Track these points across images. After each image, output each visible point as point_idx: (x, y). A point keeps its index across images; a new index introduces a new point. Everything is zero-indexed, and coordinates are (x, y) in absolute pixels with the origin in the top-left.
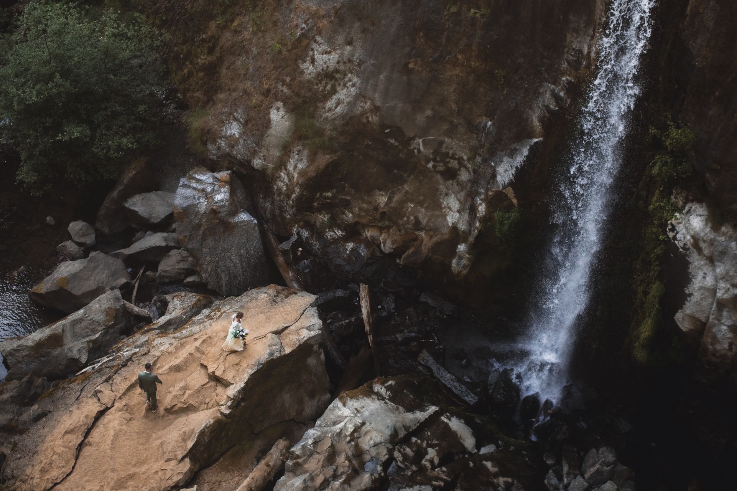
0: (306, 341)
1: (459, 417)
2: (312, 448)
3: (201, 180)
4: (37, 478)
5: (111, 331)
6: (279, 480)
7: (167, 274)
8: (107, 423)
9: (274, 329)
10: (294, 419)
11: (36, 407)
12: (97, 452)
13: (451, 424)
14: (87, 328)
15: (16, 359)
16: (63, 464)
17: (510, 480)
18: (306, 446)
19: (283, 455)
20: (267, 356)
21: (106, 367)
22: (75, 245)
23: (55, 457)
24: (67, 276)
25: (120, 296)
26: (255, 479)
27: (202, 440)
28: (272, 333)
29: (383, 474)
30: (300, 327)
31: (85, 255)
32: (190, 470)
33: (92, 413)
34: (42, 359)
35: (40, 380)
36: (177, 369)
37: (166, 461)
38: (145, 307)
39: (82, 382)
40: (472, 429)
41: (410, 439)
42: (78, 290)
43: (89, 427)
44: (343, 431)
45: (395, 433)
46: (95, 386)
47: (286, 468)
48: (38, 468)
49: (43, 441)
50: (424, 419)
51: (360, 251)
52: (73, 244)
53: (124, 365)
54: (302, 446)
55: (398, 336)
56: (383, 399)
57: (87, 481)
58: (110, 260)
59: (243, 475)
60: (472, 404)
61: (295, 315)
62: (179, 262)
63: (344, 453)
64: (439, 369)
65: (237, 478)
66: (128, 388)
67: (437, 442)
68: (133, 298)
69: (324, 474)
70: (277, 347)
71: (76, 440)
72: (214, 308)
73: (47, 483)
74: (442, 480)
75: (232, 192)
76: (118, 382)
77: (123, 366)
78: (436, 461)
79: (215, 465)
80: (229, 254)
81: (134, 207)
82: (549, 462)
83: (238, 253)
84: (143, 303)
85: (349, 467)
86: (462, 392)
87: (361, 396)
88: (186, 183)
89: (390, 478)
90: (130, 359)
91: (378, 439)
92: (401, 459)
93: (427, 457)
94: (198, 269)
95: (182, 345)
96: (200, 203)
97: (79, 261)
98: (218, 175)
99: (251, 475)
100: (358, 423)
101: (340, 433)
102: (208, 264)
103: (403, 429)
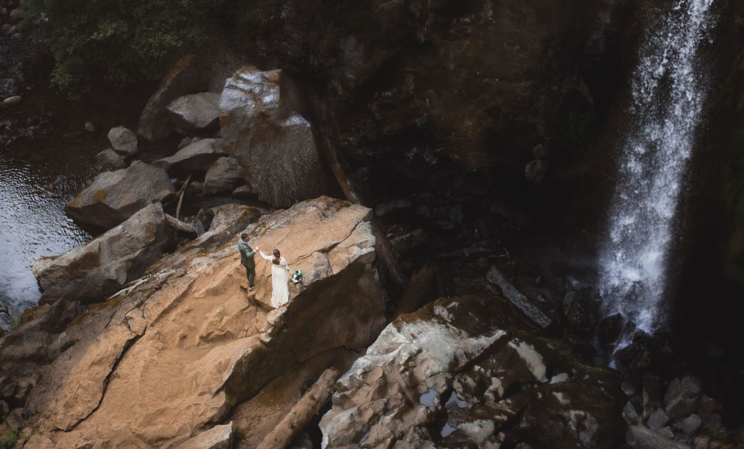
0: (357, 259)
1: (529, 342)
2: (361, 379)
3: (249, 81)
4: (61, 414)
5: (152, 248)
6: (325, 415)
7: (215, 185)
8: (137, 354)
9: (321, 248)
10: (344, 346)
11: (64, 334)
12: (126, 385)
13: (519, 350)
14: (126, 246)
15: (50, 281)
16: (89, 398)
17: (582, 413)
18: (355, 377)
19: (331, 387)
20: (312, 278)
21: (139, 291)
22: (115, 153)
23: (80, 391)
24: (105, 188)
25: (162, 209)
26: (298, 414)
27: (239, 371)
28: (319, 251)
29: (440, 408)
30: (351, 244)
31: (126, 164)
32: (226, 404)
33: (121, 343)
34: (78, 280)
35: (73, 304)
36: (215, 292)
37: (199, 395)
38: (190, 222)
39: (113, 307)
40: (543, 355)
41: (473, 367)
42: (117, 203)
43: (118, 358)
44: (396, 360)
45: (455, 360)
46: (126, 312)
47: (333, 401)
48: (62, 403)
49: (68, 374)
50: (489, 345)
51: (425, 157)
52: (113, 153)
53: (159, 288)
54: (351, 377)
55: (465, 251)
56: (445, 322)
57: (114, 417)
58: (152, 170)
59: (286, 409)
60: (544, 327)
61: (346, 230)
62: (227, 171)
63: (397, 384)
64: (509, 288)
65: (279, 412)
66: (160, 314)
67: (503, 371)
68: (178, 212)
69: (373, 408)
70: (323, 267)
71: (103, 371)
72: (260, 223)
73: (72, 419)
74: (506, 413)
75: (283, 93)
76: (150, 308)
77: (157, 289)
78: (501, 392)
79: (254, 399)
80: (281, 162)
81: (179, 111)
82: (628, 392)
83: (290, 160)
84: (188, 217)
85: (402, 399)
86: (534, 314)
87: (419, 320)
88: (232, 83)
89: (448, 411)
90: (164, 282)
91: (436, 368)
92: (461, 390)
93: (491, 388)
94: (247, 178)
95: (221, 266)
96: (247, 105)
97: (119, 171)
98: (267, 74)
99: (293, 410)
100: (414, 351)
101: (393, 362)
102: (258, 173)
103: (465, 356)
